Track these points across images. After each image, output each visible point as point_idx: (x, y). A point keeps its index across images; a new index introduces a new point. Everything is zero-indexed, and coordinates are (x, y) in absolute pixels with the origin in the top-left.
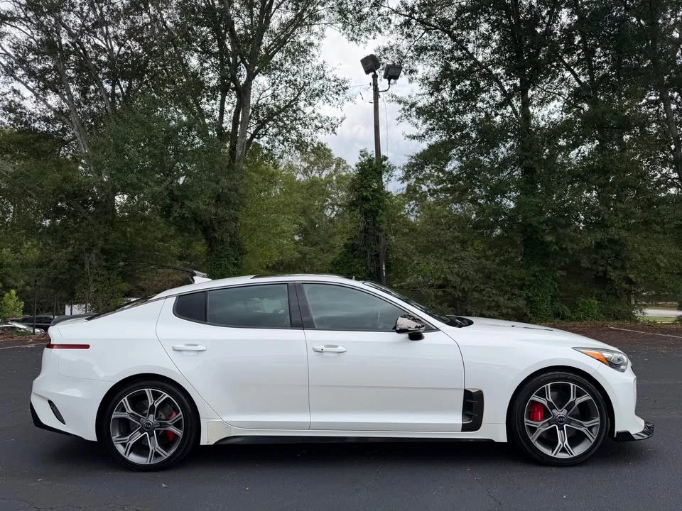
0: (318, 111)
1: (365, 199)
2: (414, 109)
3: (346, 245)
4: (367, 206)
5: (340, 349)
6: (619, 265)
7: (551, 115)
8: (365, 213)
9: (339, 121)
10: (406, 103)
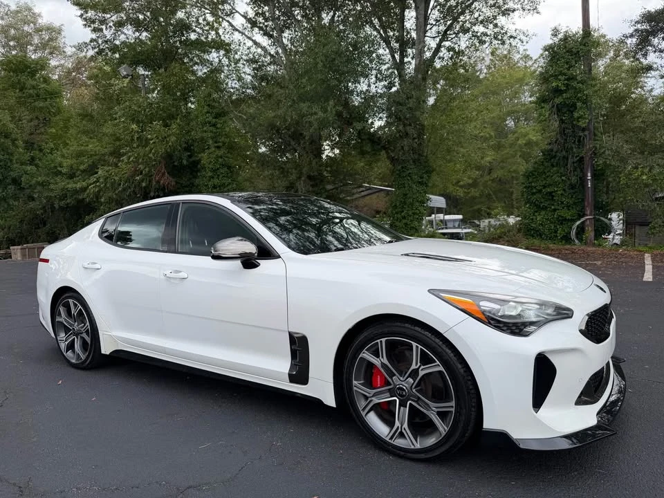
1: (556, 91)
5: (183, 275)
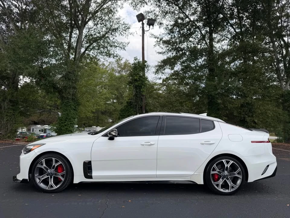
0: (116, 38)
1: (136, 80)
2: (162, 41)
3: (127, 102)
4: (137, 84)
6: (250, 115)
7: (223, 47)
8: (136, 87)
9: (127, 44)
10: (158, 38)
